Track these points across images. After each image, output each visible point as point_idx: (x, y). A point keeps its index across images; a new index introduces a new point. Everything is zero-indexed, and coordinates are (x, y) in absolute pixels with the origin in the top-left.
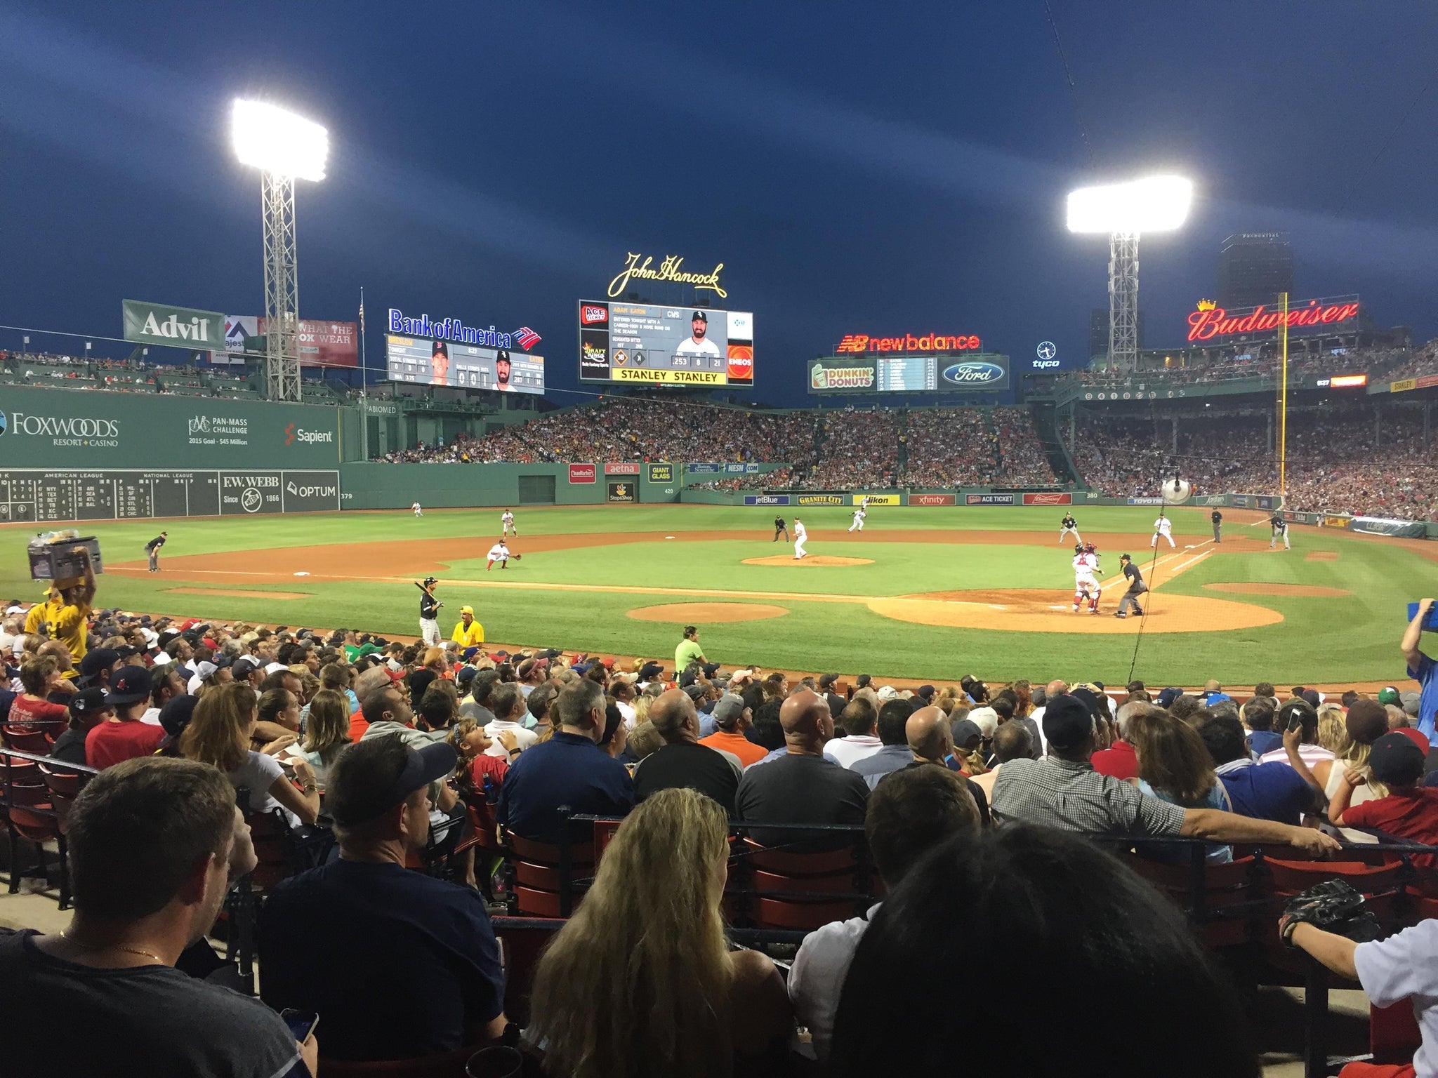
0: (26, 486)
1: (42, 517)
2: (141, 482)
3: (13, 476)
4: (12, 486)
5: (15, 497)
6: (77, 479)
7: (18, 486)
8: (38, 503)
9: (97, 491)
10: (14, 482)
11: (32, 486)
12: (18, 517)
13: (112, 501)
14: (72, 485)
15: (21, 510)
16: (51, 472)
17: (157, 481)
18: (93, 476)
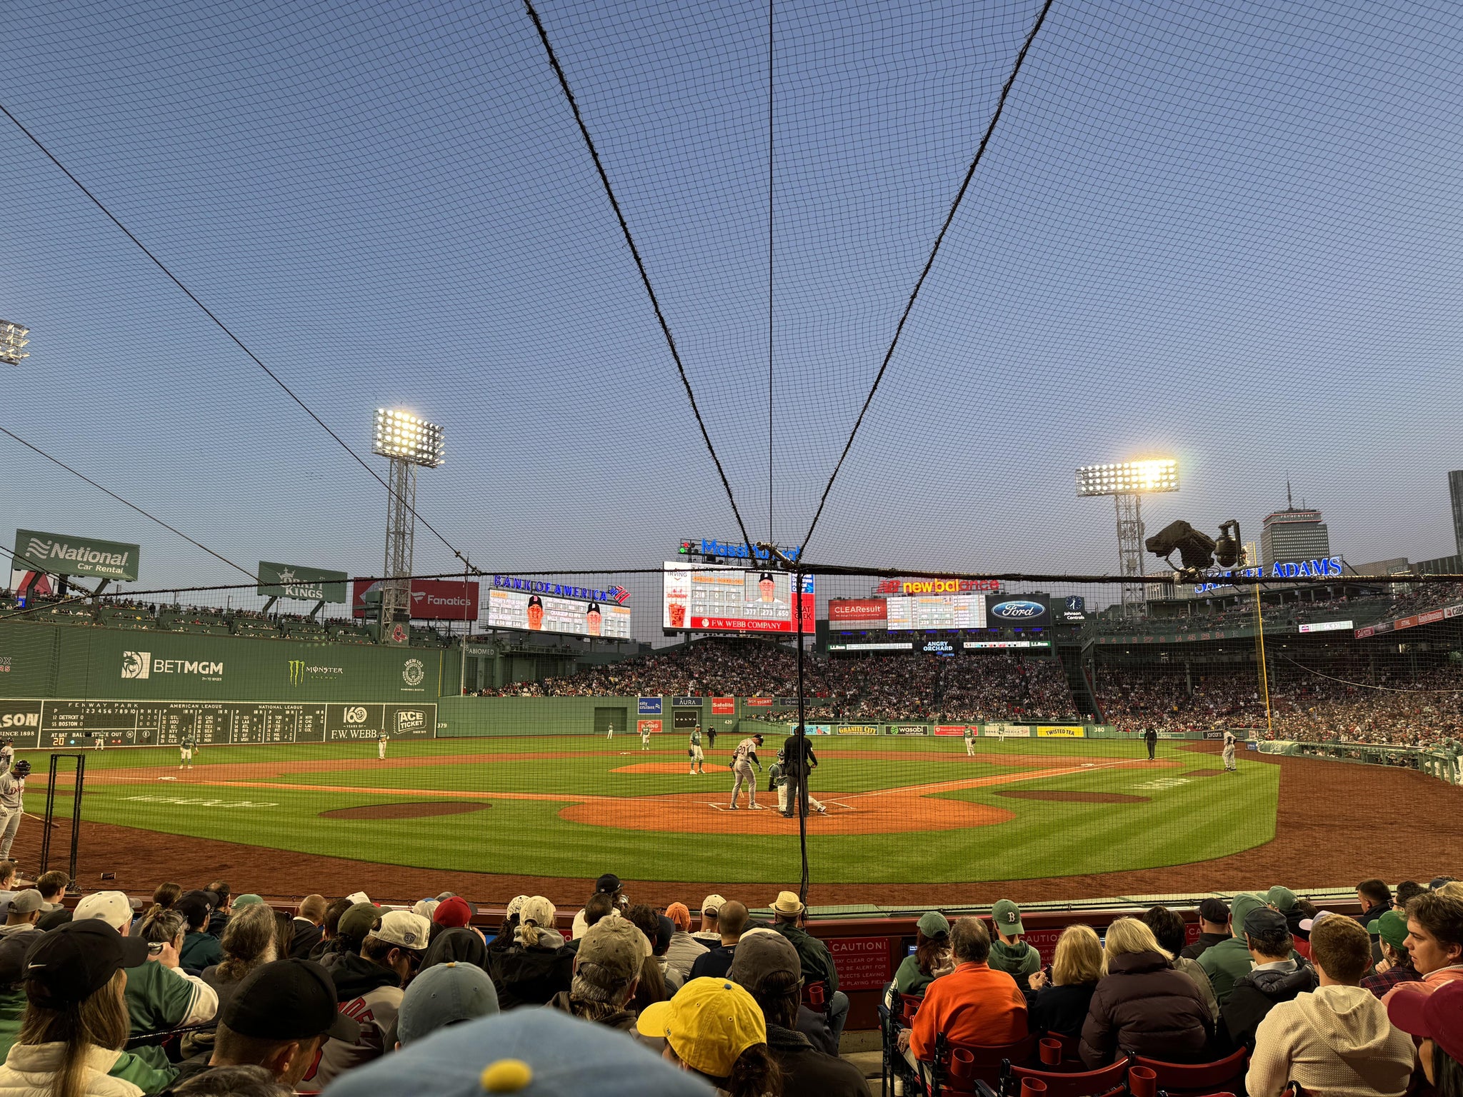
0: (152, 714)
2: (256, 712)
3: (141, 706)
4: (140, 714)
5: (141, 724)
6: (198, 709)
7: (145, 714)
8: (161, 729)
9: (215, 720)
10: (142, 711)
11: (158, 715)
12: (141, 741)
13: (228, 728)
14: (193, 716)
15: (146, 735)
16: (176, 703)
17: (270, 711)
18: (214, 707)
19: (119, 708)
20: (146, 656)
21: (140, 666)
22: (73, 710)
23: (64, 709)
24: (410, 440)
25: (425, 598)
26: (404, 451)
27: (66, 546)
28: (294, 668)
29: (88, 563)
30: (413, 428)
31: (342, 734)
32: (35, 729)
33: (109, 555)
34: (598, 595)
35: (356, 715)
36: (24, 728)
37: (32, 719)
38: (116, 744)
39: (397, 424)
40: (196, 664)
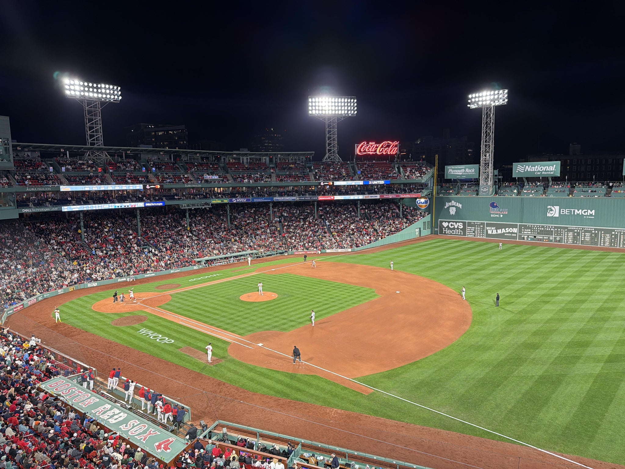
0: (560, 231)
1: (566, 242)
2: (613, 233)
3: (555, 227)
4: (555, 231)
5: (556, 234)
6: (582, 230)
7: (557, 231)
8: (564, 237)
9: (591, 235)
10: (556, 229)
11: (563, 231)
12: (556, 241)
13: (598, 239)
14: (579, 232)
15: (558, 239)
16: (570, 227)
17: (622, 233)
18: (590, 229)
19: (546, 228)
20: (557, 208)
21: (555, 212)
22: (529, 228)
23: (526, 227)
27: (530, 166)
29: (539, 171)
32: (516, 234)
33: (547, 167)
36: (513, 233)
37: (515, 230)
38: (546, 241)
40: (581, 210)
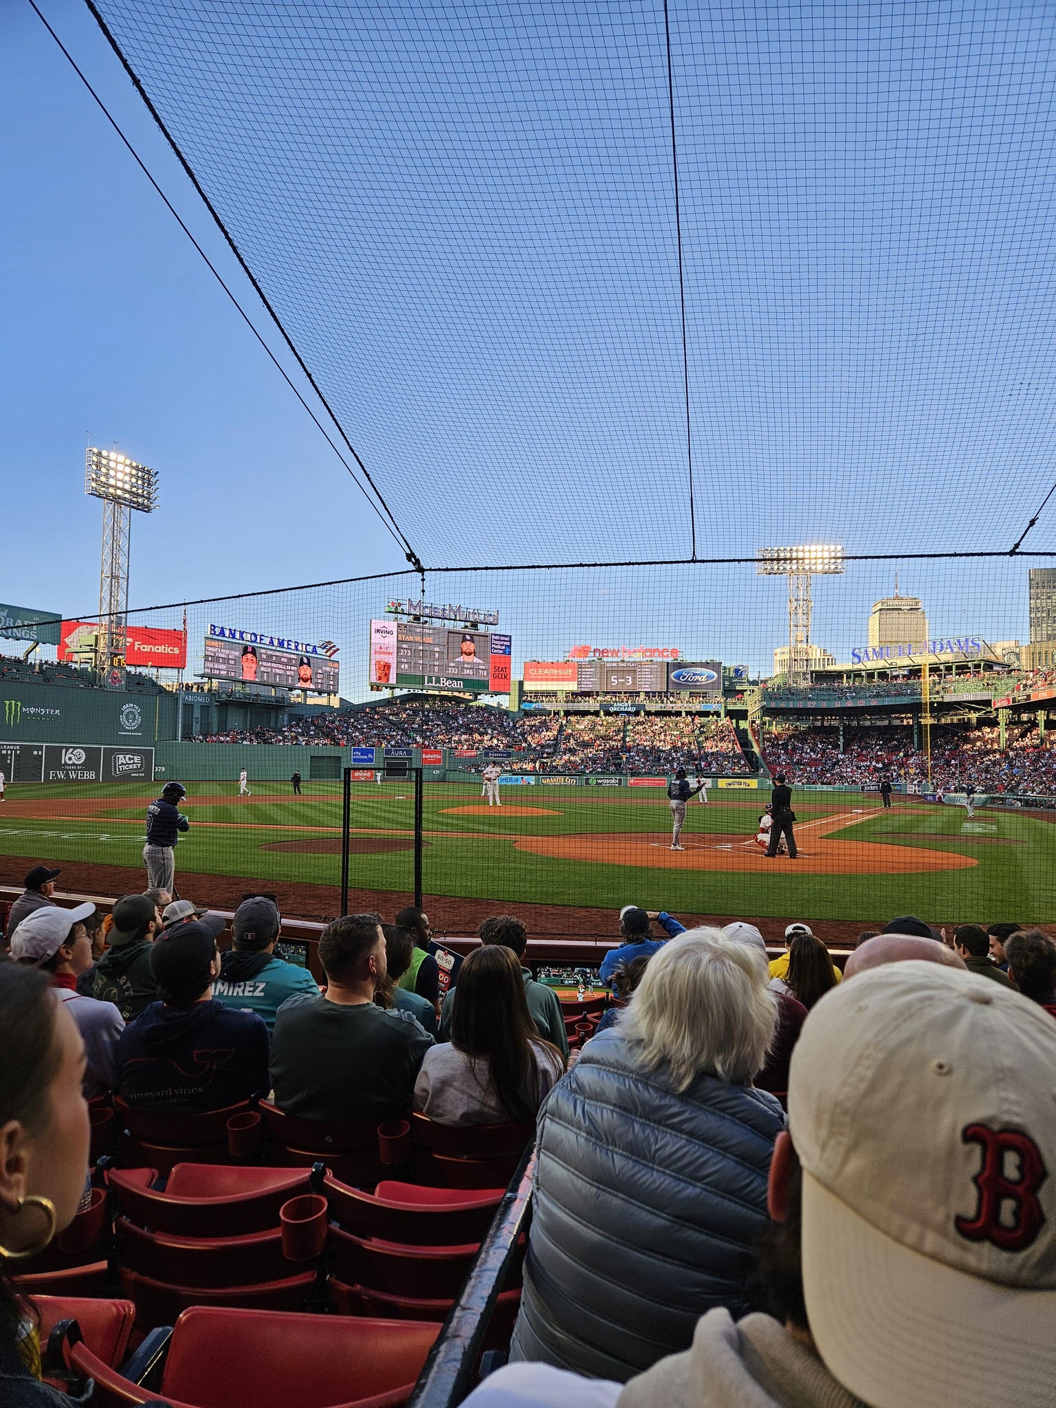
24: (125, 483)
25: (133, 645)
26: (119, 492)
28: (10, 709)
30: (128, 470)
31: (61, 775)
34: (310, 649)
35: (74, 756)
39: (112, 464)
